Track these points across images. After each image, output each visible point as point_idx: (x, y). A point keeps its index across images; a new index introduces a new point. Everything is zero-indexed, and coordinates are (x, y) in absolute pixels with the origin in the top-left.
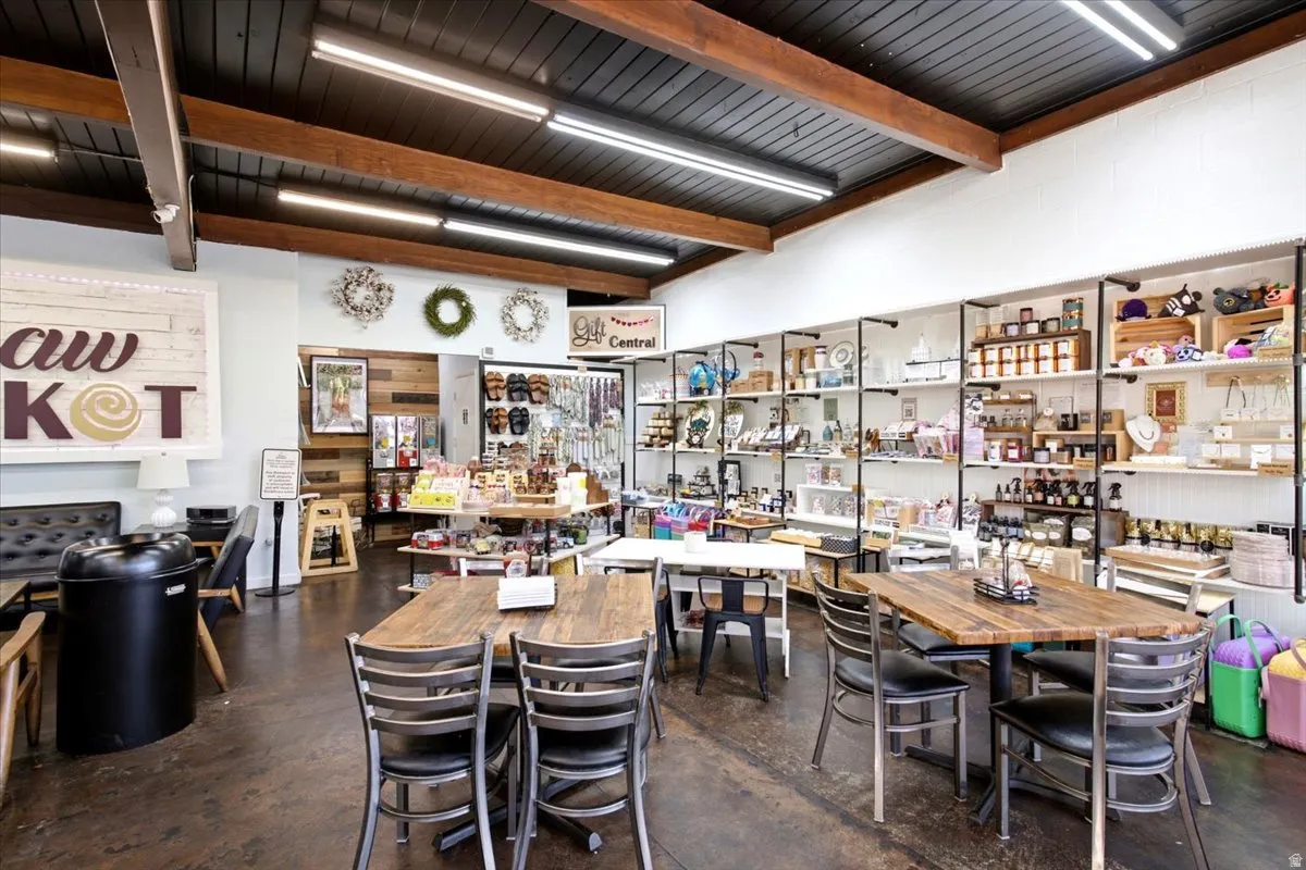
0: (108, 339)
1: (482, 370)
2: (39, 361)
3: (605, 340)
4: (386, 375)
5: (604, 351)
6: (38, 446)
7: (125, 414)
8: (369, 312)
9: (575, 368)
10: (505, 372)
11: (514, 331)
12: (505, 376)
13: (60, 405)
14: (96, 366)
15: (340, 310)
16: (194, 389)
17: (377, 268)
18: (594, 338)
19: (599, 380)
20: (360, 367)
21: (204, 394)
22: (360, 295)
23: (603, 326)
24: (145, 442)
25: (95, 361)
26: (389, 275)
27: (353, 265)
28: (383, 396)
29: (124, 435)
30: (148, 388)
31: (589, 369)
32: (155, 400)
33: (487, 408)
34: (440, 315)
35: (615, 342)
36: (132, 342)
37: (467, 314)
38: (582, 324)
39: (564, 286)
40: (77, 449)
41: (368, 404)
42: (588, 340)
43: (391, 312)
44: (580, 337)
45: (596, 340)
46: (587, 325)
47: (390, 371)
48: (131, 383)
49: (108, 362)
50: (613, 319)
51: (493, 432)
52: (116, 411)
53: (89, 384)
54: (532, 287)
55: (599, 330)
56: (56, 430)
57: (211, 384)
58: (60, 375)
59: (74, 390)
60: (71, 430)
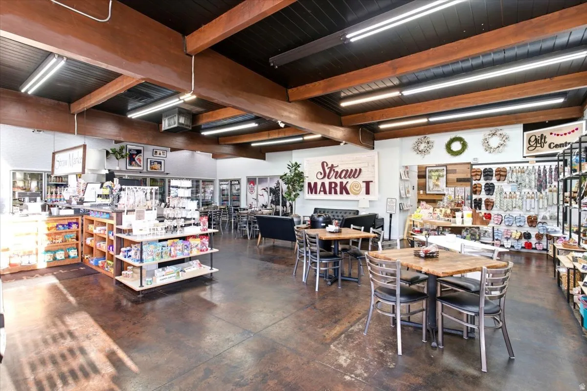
0: (356, 170)
1: (472, 168)
2: (345, 177)
3: (546, 145)
4: (454, 172)
5: (546, 151)
6: (345, 196)
7: (359, 188)
8: (424, 152)
9: (528, 162)
10: (482, 168)
11: (488, 148)
12: (482, 170)
13: (348, 187)
14: (354, 177)
15: (416, 153)
16: (372, 181)
17: (428, 136)
18: (540, 145)
19: (545, 167)
20: (444, 169)
21: (375, 183)
22: (422, 147)
23: (545, 137)
24: (362, 195)
25: (354, 176)
26: (432, 137)
27: (419, 137)
28: (453, 180)
29: (358, 194)
30: (363, 182)
31: (537, 162)
32: (364, 184)
33: (473, 184)
34: (452, 149)
35: (552, 146)
36: (360, 170)
37: (464, 146)
38: (533, 139)
39: (520, 122)
40: (351, 197)
41: (447, 183)
42: (536, 147)
43: (432, 151)
44: (532, 146)
45: (541, 146)
46: (536, 139)
47: (455, 170)
48: (360, 180)
49: (356, 176)
50: (551, 134)
51: (474, 194)
52: (357, 188)
53: (353, 181)
54: (499, 128)
55: (543, 141)
56: (348, 193)
57: (376, 181)
58: (348, 180)
59: (350, 182)
60: (350, 193)
